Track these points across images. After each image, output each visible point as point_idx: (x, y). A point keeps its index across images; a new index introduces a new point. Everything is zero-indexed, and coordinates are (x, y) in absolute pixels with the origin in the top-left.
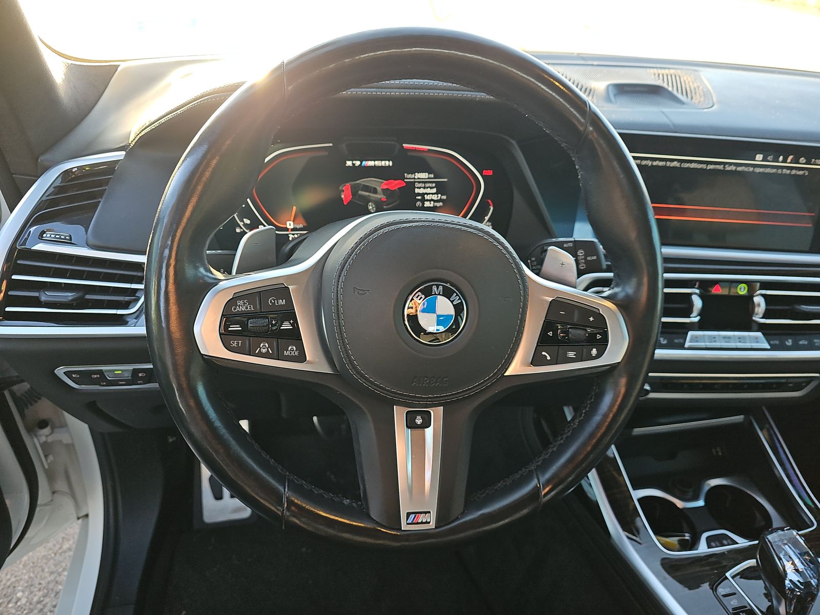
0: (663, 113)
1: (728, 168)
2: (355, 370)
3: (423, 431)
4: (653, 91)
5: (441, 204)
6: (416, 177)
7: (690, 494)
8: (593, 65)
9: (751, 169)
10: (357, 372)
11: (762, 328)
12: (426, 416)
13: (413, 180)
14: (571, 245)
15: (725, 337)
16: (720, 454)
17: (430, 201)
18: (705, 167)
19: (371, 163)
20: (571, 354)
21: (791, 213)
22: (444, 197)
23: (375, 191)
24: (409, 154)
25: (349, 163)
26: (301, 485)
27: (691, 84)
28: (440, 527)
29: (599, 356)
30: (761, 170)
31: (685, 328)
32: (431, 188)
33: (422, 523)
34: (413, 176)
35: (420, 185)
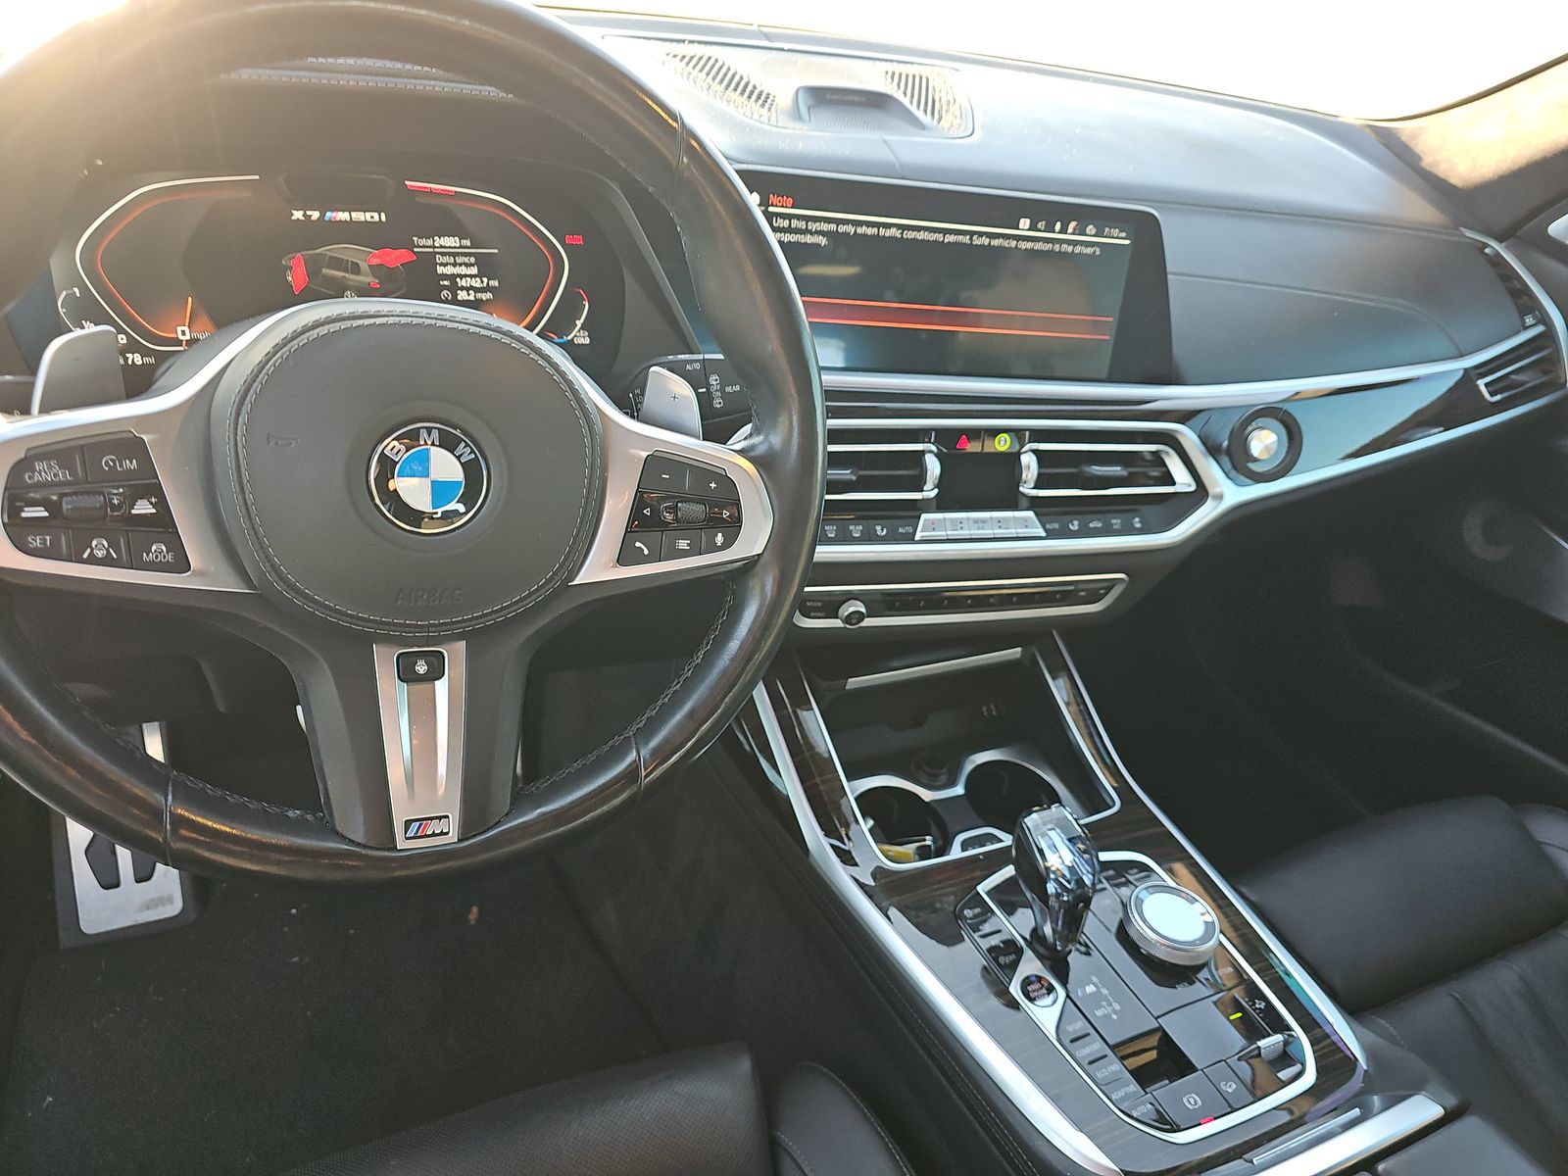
0: (885, 141)
1: (977, 241)
2: (285, 583)
3: (432, 685)
4: (874, 102)
5: (489, 295)
6: (436, 244)
7: (943, 778)
8: (783, 50)
9: (1013, 244)
10: (288, 586)
11: (1035, 504)
12: (434, 660)
13: (431, 250)
14: (697, 366)
15: (976, 521)
16: (994, 713)
17: (468, 289)
18: (941, 240)
19: (343, 216)
20: (683, 544)
21: (1059, 316)
22: (495, 283)
23: (355, 269)
24: (417, 199)
25: (298, 215)
26: (203, 791)
27: (943, 94)
28: (467, 839)
29: (727, 545)
30: (1029, 245)
31: (915, 509)
32: (467, 265)
33: (434, 835)
34: (430, 242)
35: (445, 259)
